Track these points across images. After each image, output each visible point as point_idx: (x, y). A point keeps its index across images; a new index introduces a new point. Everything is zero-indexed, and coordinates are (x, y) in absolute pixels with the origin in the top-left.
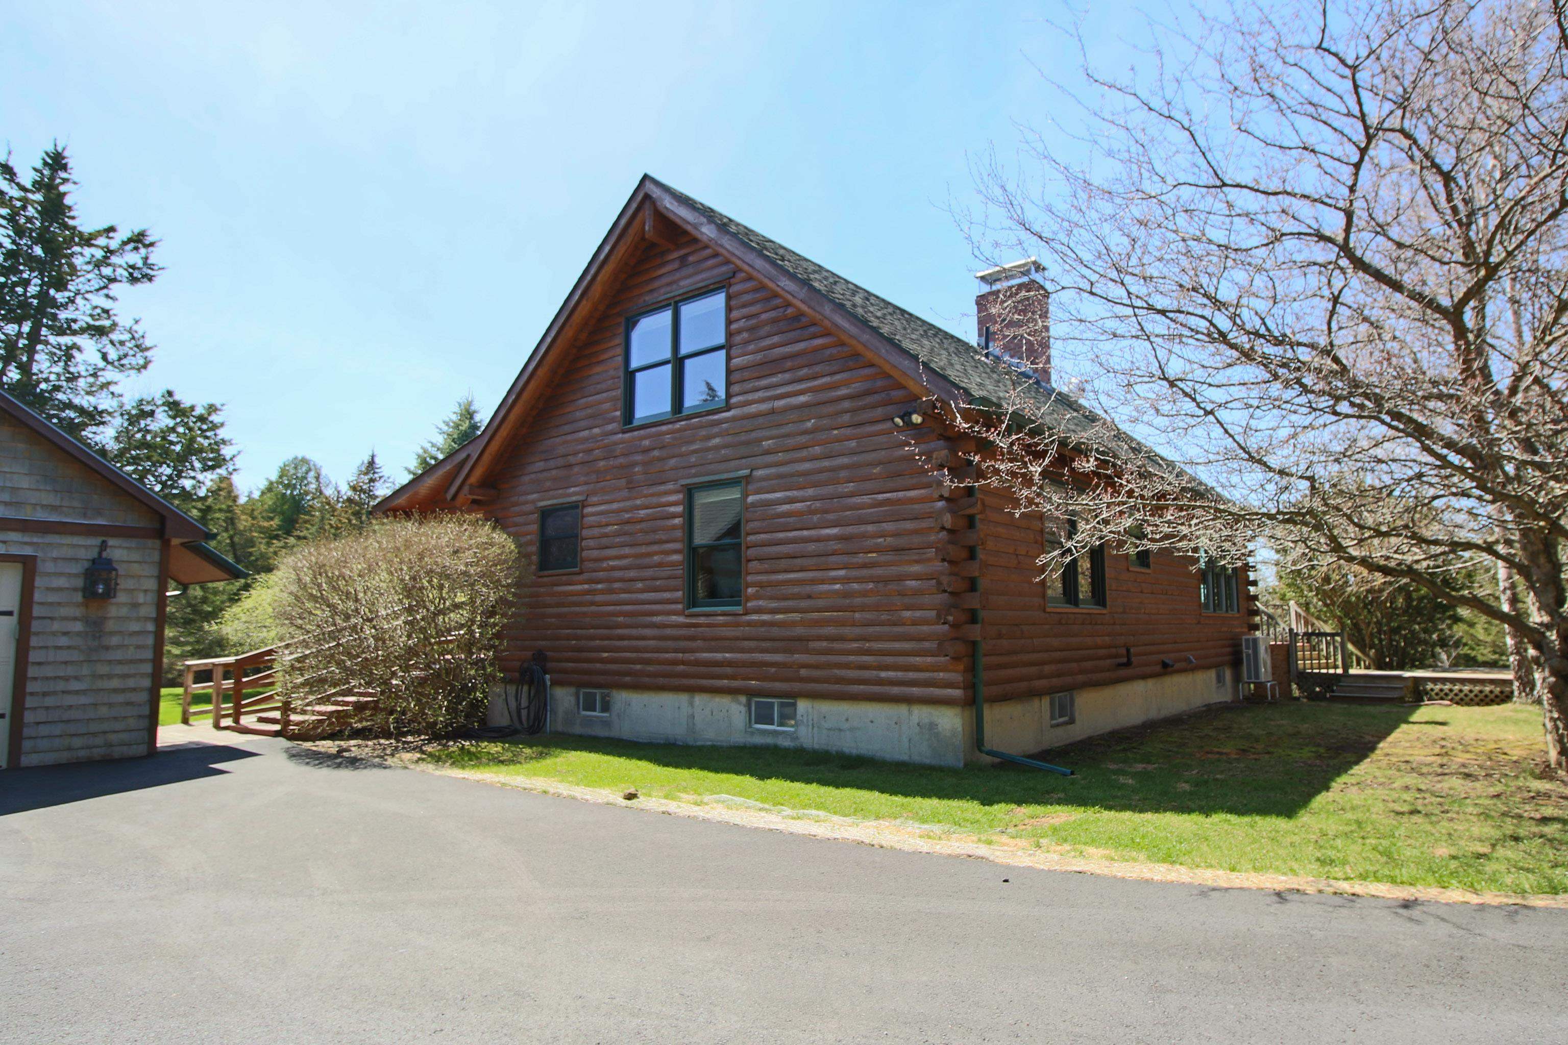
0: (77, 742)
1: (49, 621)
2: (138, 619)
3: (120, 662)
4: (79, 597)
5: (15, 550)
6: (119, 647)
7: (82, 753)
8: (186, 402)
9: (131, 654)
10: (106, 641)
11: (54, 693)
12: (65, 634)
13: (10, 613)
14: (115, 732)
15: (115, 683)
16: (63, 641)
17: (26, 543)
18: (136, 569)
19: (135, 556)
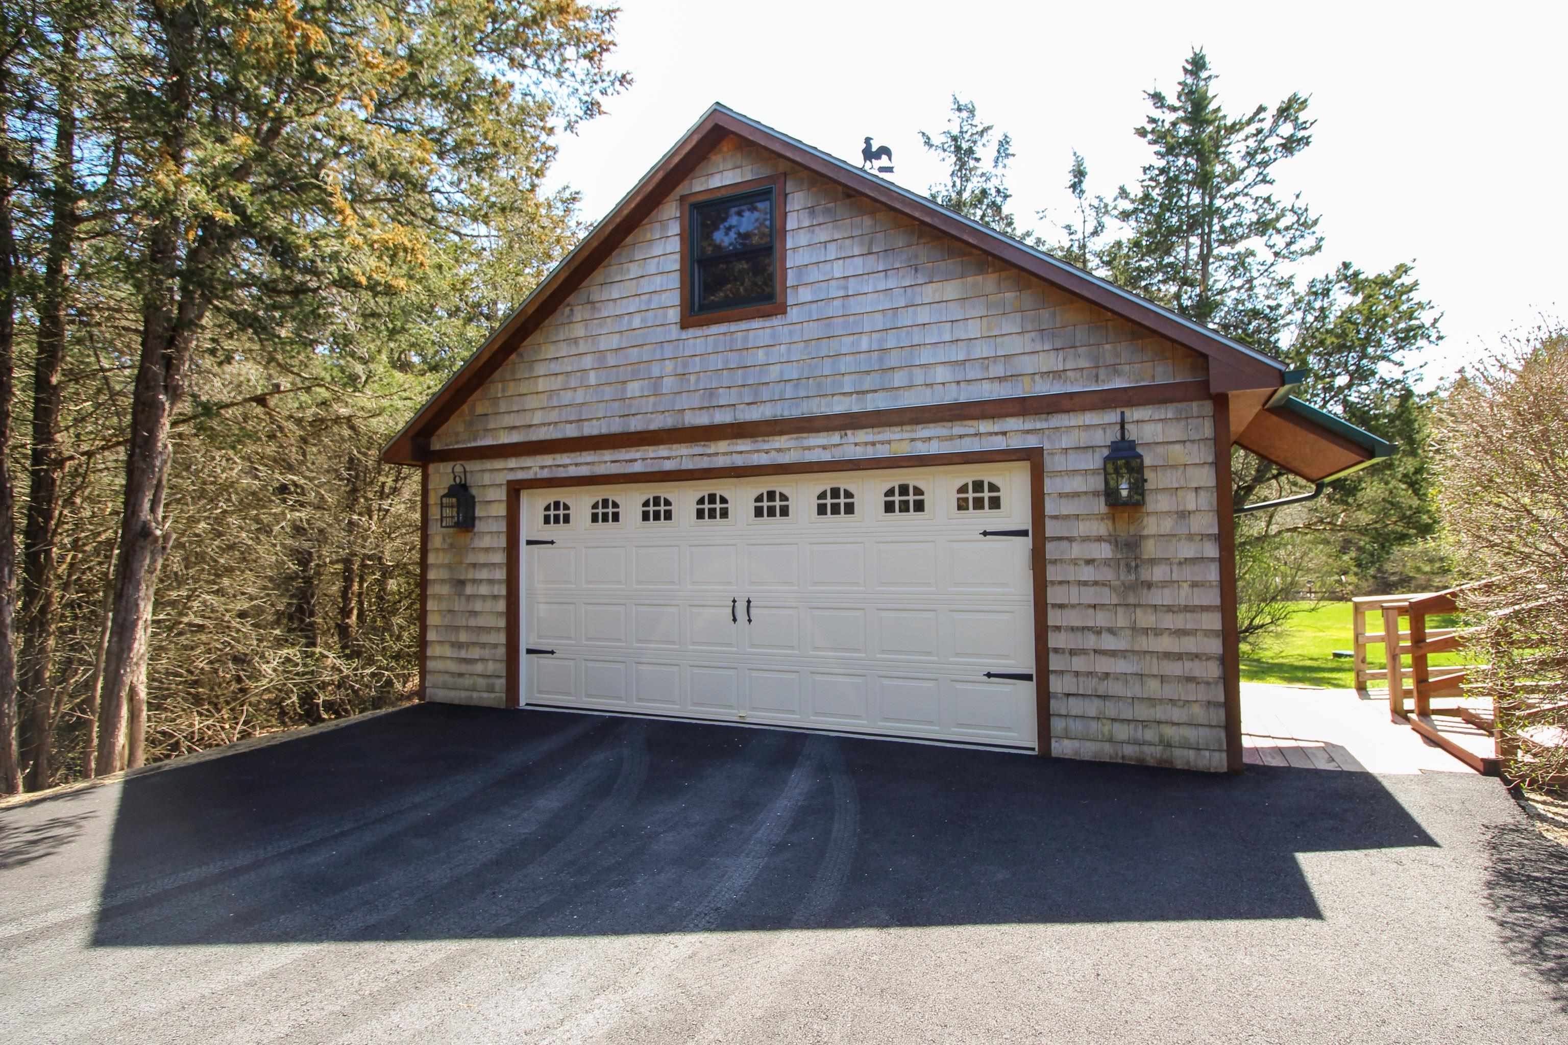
0: (1122, 732)
1: (1065, 544)
2: (1190, 537)
3: (1170, 609)
4: (1100, 506)
5: (1016, 443)
6: (1165, 584)
7: (1129, 750)
8: (1369, 273)
9: (1184, 595)
10: (1146, 574)
11: (1083, 652)
12: (1089, 562)
13: (1024, 533)
14: (1174, 724)
15: (1166, 644)
16: (1087, 573)
17: (1028, 432)
18: (1178, 453)
19: (1175, 432)
